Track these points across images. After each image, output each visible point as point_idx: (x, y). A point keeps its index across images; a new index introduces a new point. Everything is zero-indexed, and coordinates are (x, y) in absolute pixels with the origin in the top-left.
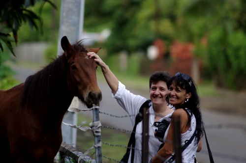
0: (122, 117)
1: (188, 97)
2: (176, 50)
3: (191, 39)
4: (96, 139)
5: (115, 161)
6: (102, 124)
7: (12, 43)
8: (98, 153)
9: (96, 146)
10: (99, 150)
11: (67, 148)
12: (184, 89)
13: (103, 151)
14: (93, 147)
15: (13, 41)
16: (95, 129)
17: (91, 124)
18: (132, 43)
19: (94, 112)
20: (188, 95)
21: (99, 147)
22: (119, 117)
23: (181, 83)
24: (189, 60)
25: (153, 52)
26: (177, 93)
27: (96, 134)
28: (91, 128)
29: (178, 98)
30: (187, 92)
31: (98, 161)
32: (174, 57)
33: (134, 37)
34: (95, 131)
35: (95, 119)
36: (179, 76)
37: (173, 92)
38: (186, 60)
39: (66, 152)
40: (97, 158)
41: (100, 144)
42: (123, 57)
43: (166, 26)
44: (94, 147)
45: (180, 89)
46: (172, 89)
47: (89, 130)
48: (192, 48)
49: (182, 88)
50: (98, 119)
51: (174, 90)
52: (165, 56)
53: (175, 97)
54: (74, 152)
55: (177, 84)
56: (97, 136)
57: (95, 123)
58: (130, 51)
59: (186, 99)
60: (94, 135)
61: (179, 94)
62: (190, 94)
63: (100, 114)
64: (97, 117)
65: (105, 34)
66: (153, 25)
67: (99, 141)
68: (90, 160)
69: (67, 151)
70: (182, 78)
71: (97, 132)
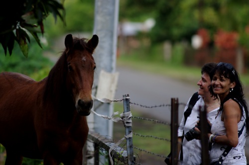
0: (152, 107)
1: (232, 86)
2: (220, 39)
3: (235, 28)
4: (127, 131)
5: (146, 152)
6: (132, 114)
7: (38, 34)
8: (129, 144)
9: (127, 137)
10: (130, 141)
11: (100, 139)
12: (228, 78)
13: (134, 142)
14: (123, 139)
15: (39, 32)
16: (126, 120)
17: (121, 115)
18: (176, 32)
19: (125, 103)
20: (232, 84)
21: (130, 138)
22: (149, 107)
23: (224, 72)
24: (233, 49)
25: (197, 42)
26: (222, 83)
27: (127, 125)
28: (122, 118)
29: (222, 87)
30: (231, 82)
31: (129, 152)
32: (218, 46)
33: (178, 26)
34: (125, 122)
35: (126, 110)
36: (221, 66)
37: (217, 82)
38: (231, 49)
39: (99, 143)
40: (129, 149)
41: (131, 135)
42: (167, 47)
43: (210, 15)
44: (125, 138)
45: (224, 78)
46: (215, 79)
47: (120, 120)
48: (237, 37)
49: (226, 77)
50: (128, 109)
51: (218, 80)
52: (209, 45)
53: (219, 86)
54: (106, 144)
55: (221, 74)
56: (128, 127)
57: (126, 113)
58: (173, 41)
59: (231, 89)
60: (125, 126)
61: (224, 84)
62: (234, 83)
63: (130, 105)
64: (127, 108)
65: (149, 24)
66: (196, 14)
67: (130, 132)
68: (121, 151)
69: (101, 142)
70: (225, 67)
71: (127, 123)
